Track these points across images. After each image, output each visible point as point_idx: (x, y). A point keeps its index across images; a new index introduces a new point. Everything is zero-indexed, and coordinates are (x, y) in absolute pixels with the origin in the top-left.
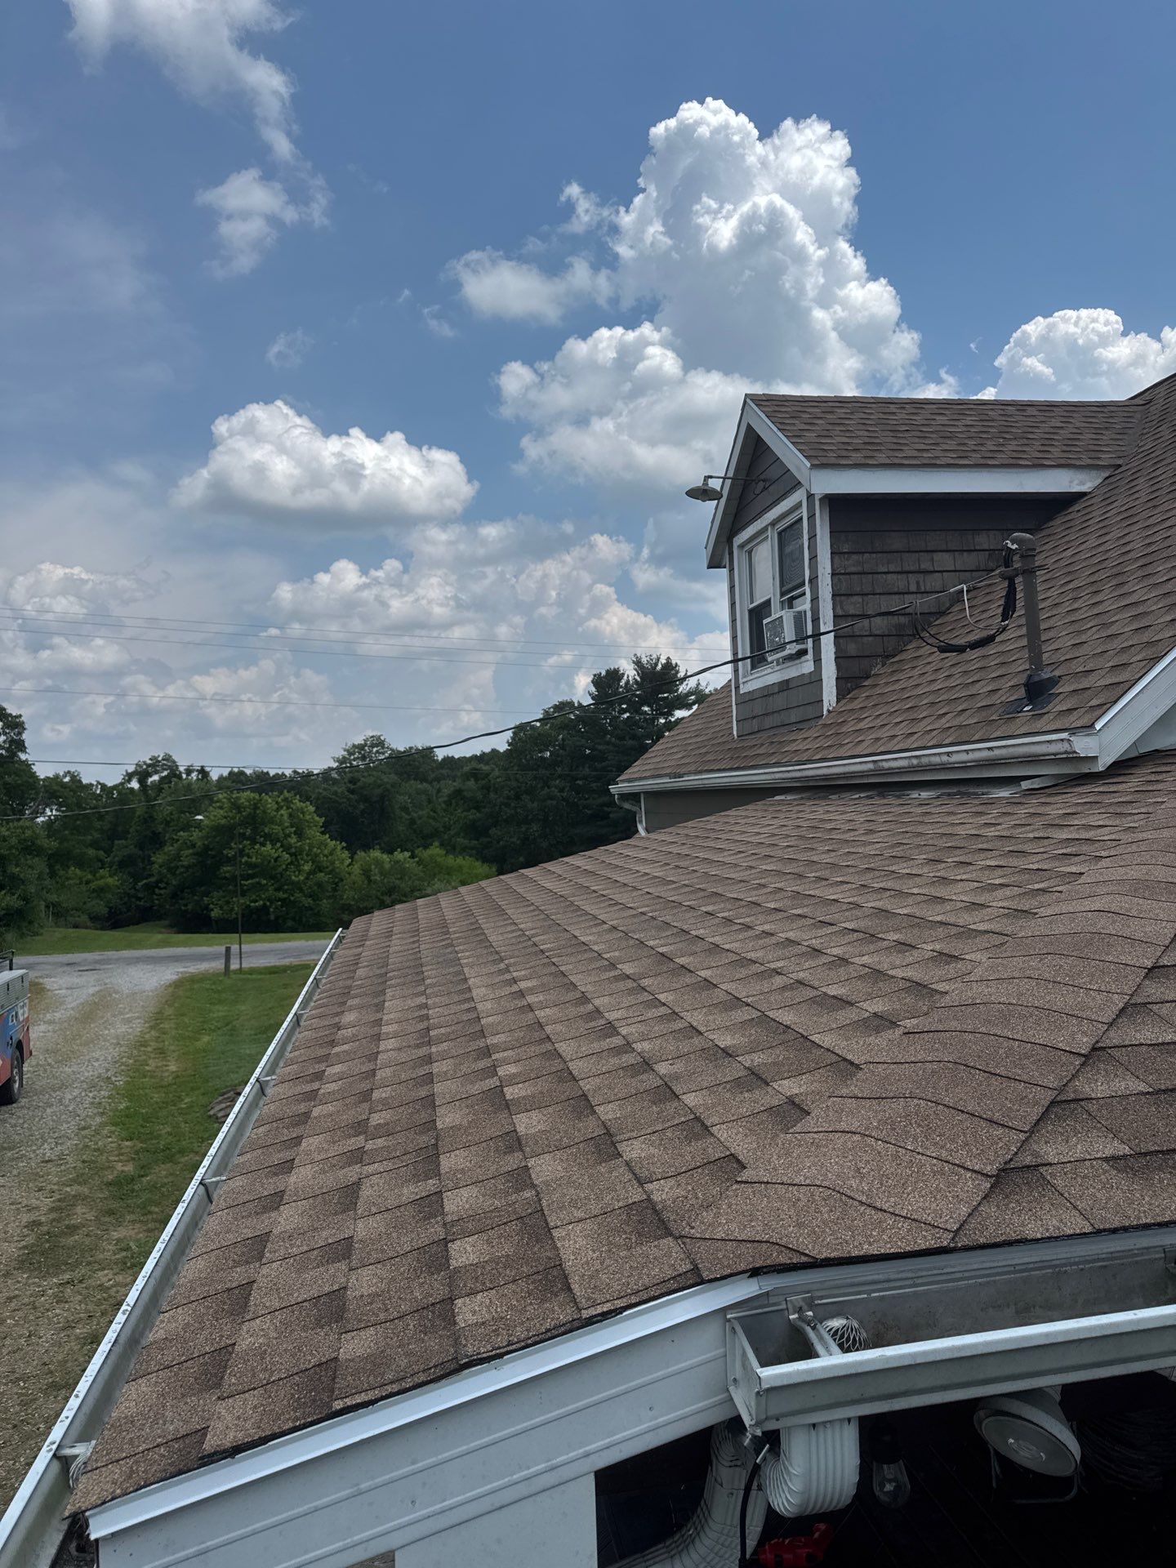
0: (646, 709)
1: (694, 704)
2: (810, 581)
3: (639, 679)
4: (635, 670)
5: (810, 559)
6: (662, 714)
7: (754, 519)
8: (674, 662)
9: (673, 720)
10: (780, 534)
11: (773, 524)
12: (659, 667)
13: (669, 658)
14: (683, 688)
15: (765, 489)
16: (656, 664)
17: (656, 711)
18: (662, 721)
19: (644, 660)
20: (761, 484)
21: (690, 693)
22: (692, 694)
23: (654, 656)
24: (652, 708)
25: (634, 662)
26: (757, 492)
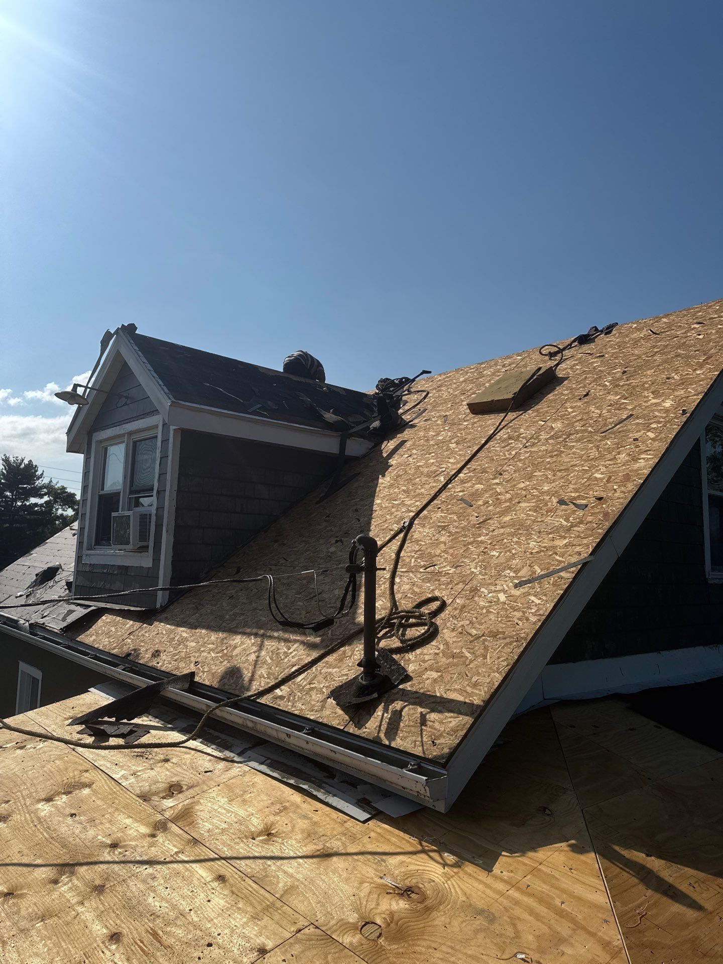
0: (8, 494)
1: (45, 494)
2: (158, 492)
3: (5, 472)
4: (4, 465)
5: (160, 475)
6: (20, 499)
7: (114, 425)
8: (34, 464)
9: (28, 504)
10: (135, 443)
11: (130, 434)
12: (23, 466)
13: (31, 461)
14: (39, 483)
15: (126, 404)
16: (21, 464)
17: (16, 496)
18: (19, 504)
19: (12, 459)
20: (124, 400)
21: (44, 487)
22: (45, 487)
23: (20, 458)
24: (12, 493)
25: (3, 460)
26: (120, 405)
